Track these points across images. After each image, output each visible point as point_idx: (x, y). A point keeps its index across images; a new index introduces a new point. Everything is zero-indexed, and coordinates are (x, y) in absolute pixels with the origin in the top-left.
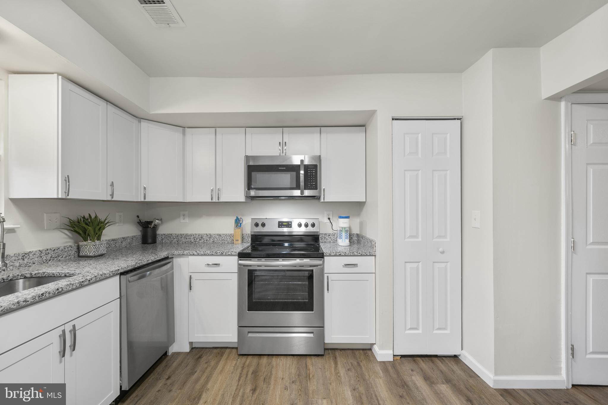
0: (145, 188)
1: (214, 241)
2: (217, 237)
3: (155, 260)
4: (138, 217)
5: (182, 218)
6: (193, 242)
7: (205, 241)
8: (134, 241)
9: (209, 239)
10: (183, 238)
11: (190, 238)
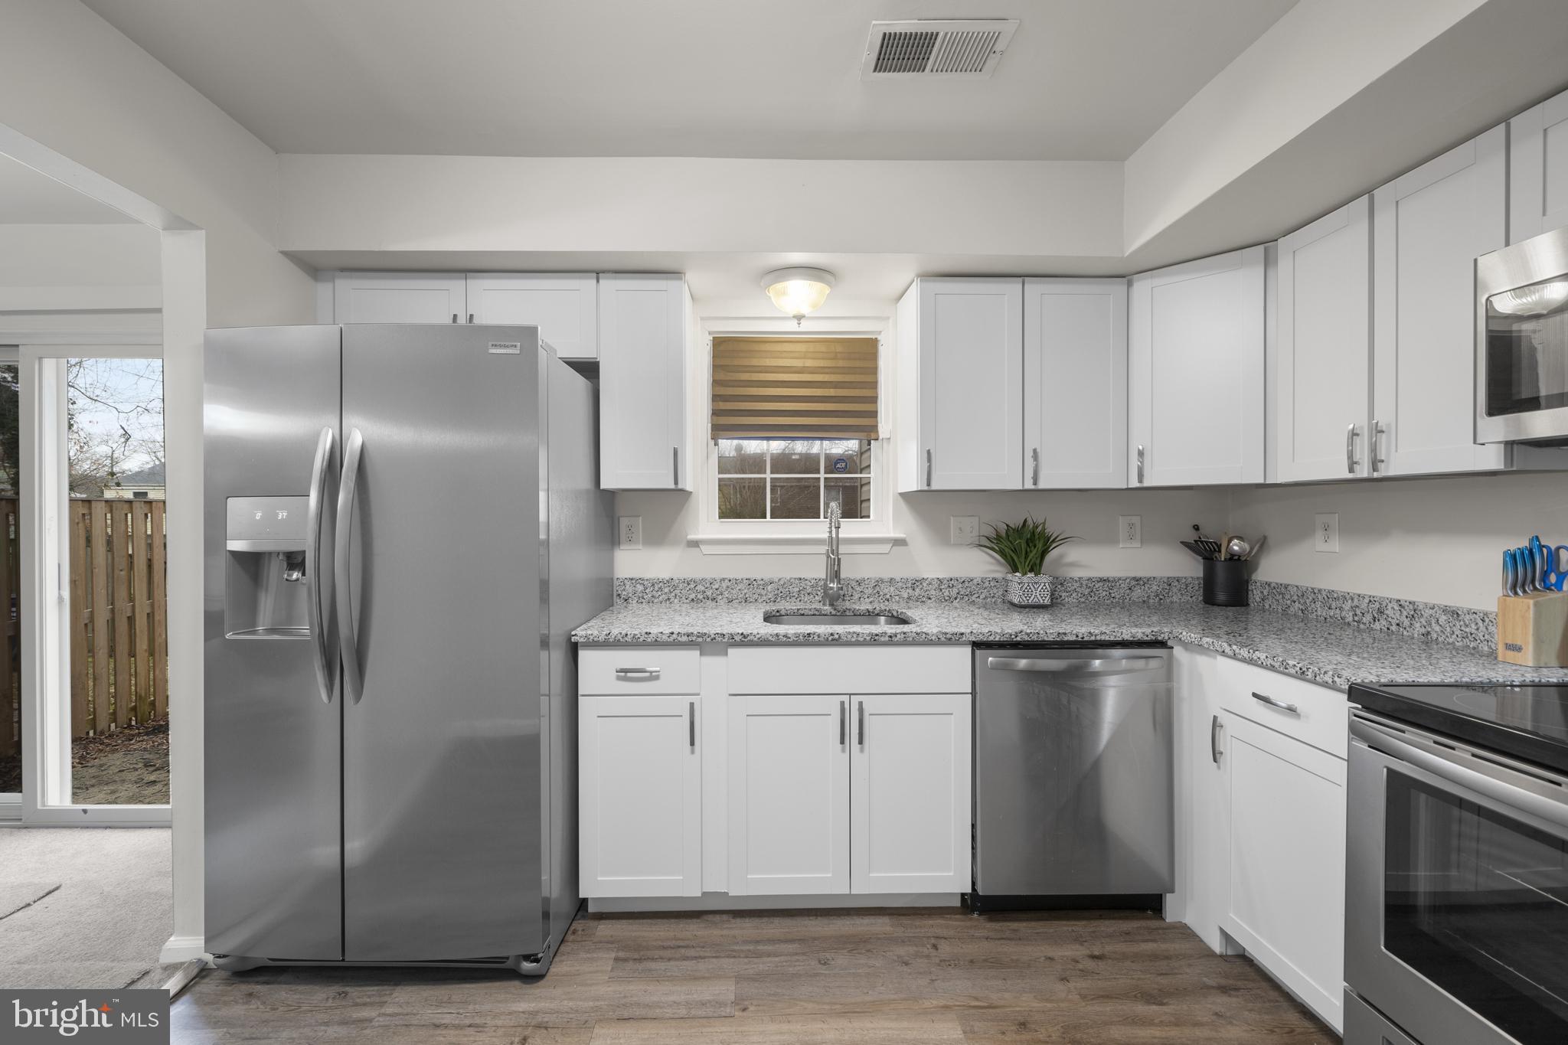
0: (1141, 454)
1: (1428, 633)
2: (1443, 618)
3: (1093, 638)
4: (1196, 528)
5: (1319, 535)
6: (1349, 624)
7: (1394, 628)
8: (1175, 590)
9: (1407, 622)
10: (1318, 604)
11: (1341, 609)
